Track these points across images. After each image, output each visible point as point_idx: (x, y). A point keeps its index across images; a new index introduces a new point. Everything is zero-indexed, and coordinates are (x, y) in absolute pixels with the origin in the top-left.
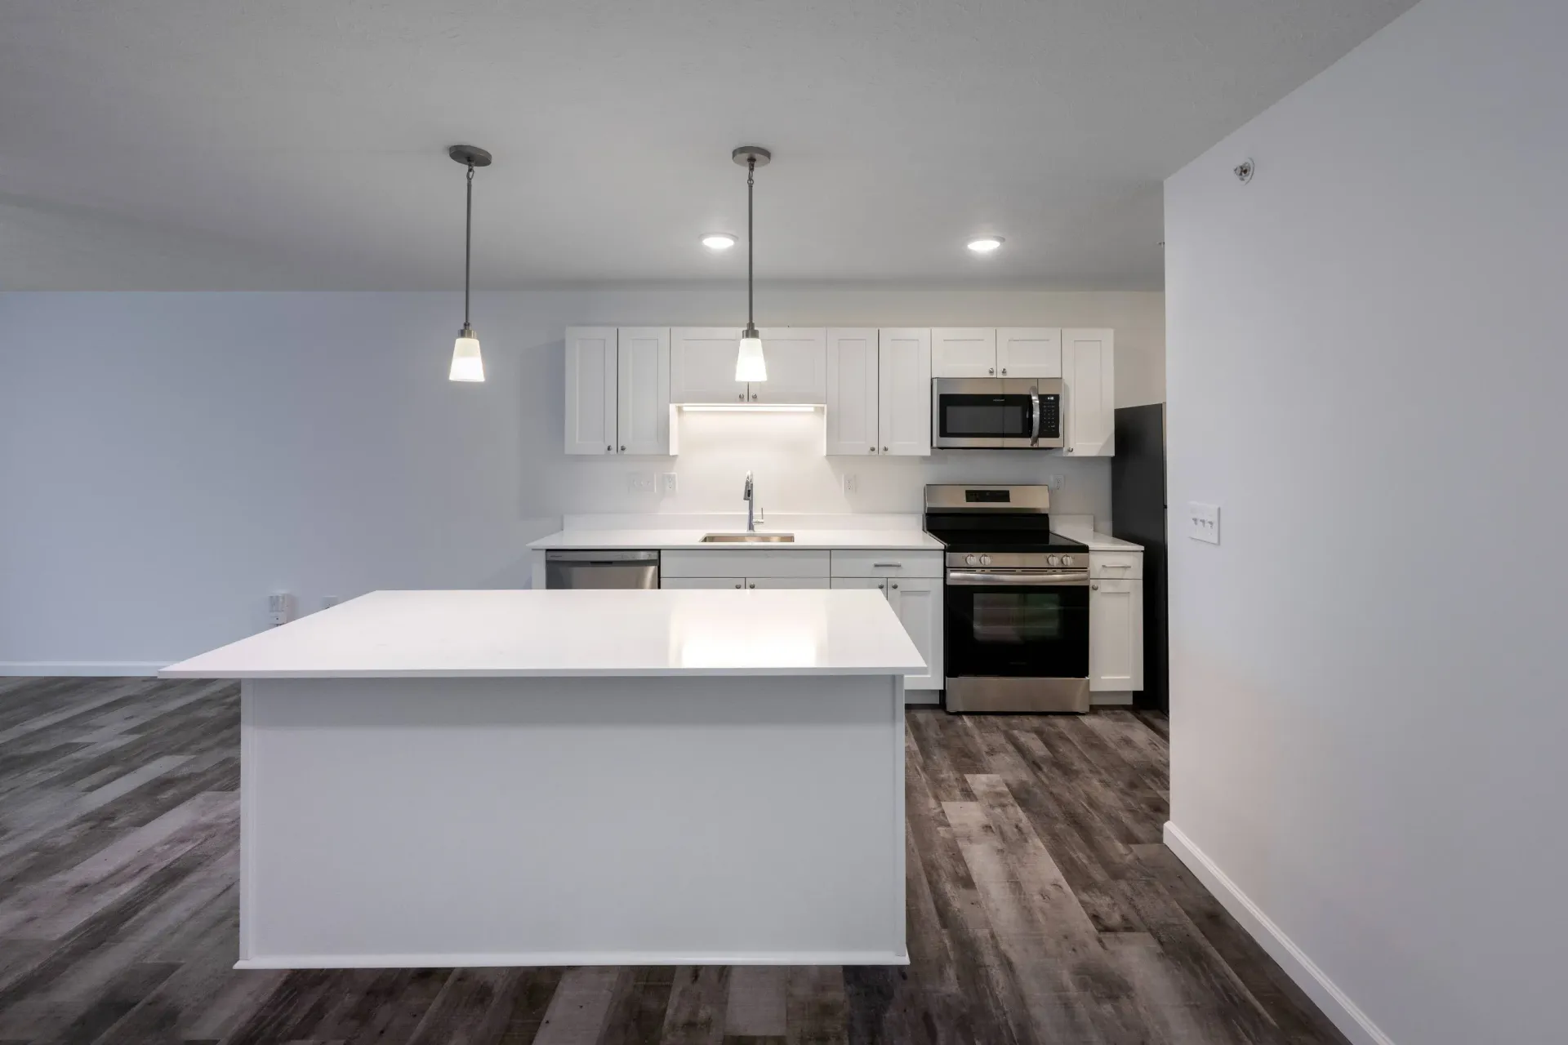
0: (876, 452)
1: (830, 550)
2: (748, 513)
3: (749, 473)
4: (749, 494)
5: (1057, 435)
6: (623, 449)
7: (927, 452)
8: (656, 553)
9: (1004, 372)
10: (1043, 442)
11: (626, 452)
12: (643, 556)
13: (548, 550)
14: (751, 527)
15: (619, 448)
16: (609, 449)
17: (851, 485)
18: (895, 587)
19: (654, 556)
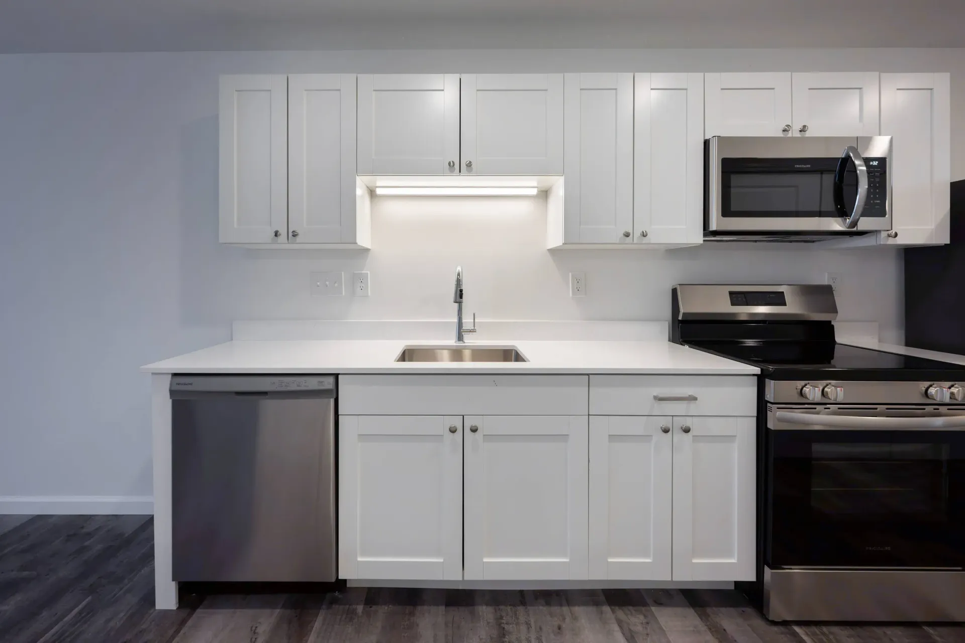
0: (629, 240)
1: (588, 375)
2: (456, 320)
3: (459, 269)
4: (460, 294)
5: (882, 214)
6: (295, 235)
7: (697, 238)
8: (331, 380)
9: (803, 130)
10: (865, 223)
11: (298, 239)
12: (312, 384)
13: (175, 375)
14: (460, 338)
15: (290, 234)
16: (276, 234)
17: (580, 286)
18: (687, 430)
19: (329, 383)
